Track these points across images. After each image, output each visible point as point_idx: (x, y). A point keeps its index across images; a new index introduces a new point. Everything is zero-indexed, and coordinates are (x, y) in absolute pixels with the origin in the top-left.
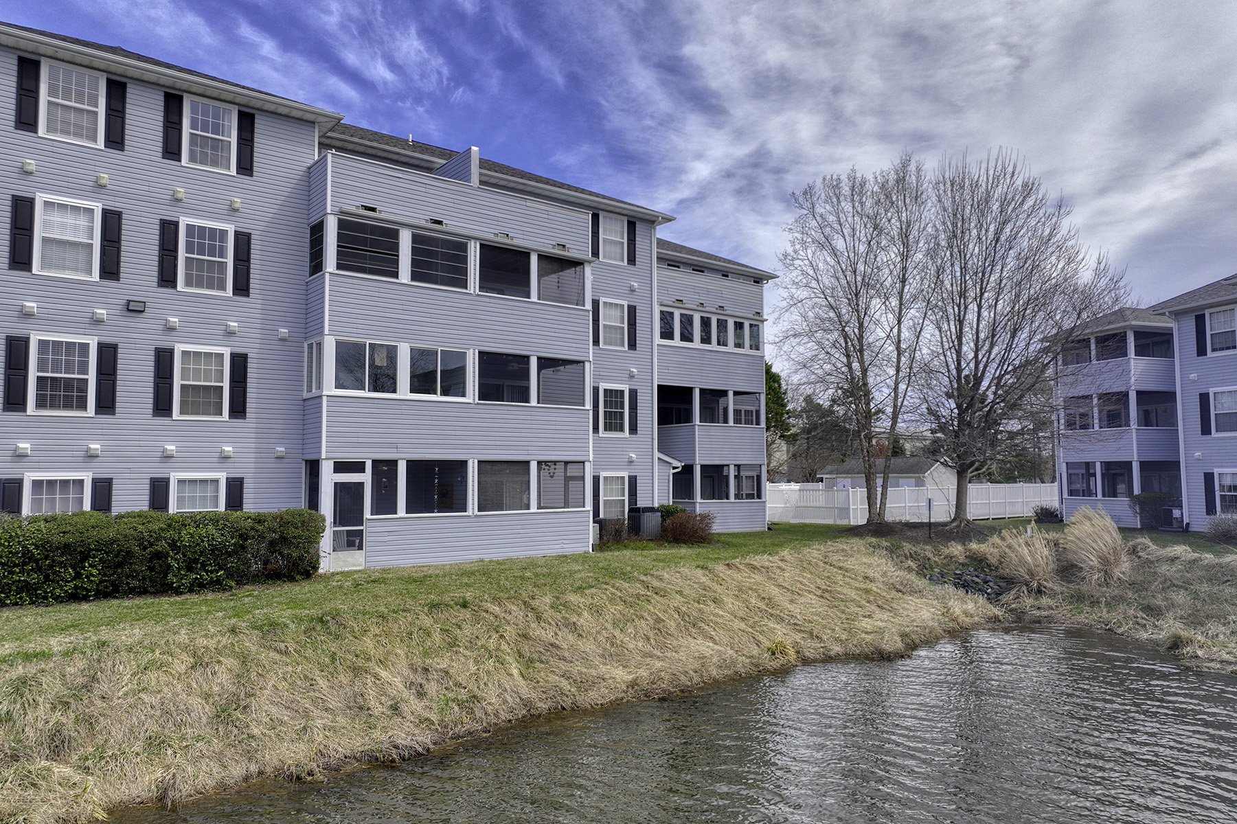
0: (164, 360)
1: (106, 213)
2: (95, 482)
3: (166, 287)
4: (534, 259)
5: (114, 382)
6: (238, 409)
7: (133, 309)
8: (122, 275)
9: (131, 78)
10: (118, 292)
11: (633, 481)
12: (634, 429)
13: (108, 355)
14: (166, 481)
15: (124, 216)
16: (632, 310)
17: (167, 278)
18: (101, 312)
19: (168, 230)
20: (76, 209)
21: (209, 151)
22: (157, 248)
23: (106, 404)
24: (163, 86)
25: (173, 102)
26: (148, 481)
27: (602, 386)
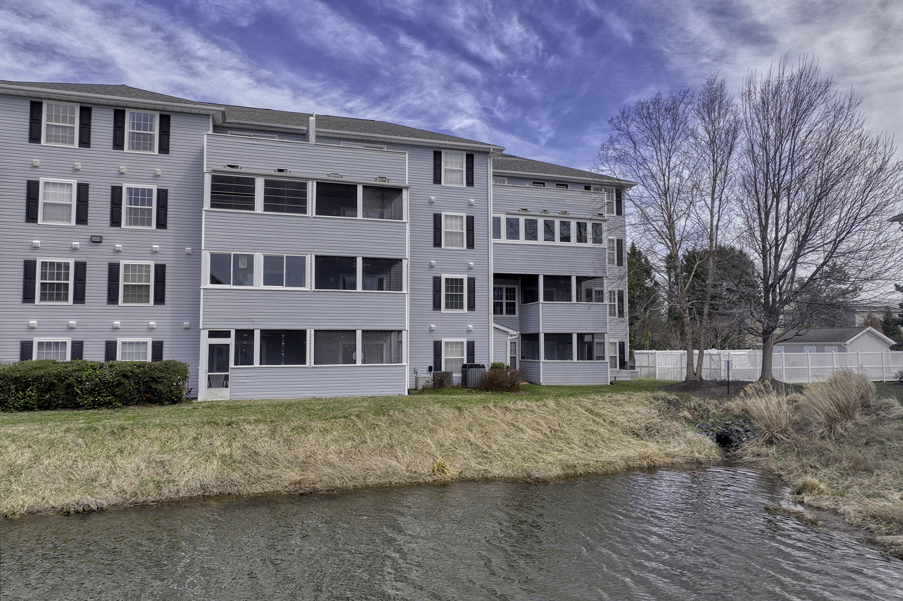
0: (113, 270)
1: (80, 186)
2: (73, 343)
3: (115, 226)
4: (360, 190)
5: (84, 284)
6: (160, 299)
7: (96, 241)
8: (89, 221)
9: (95, 104)
10: (86, 231)
11: (471, 346)
12: (471, 307)
13: (81, 268)
14: (115, 343)
15: (90, 186)
16: (470, 220)
17: (115, 221)
18: (76, 244)
19: (116, 192)
20: (62, 184)
21: (142, 142)
22: (109, 203)
23: (80, 298)
24: (114, 106)
25: (119, 115)
26: (104, 343)
27: (444, 276)
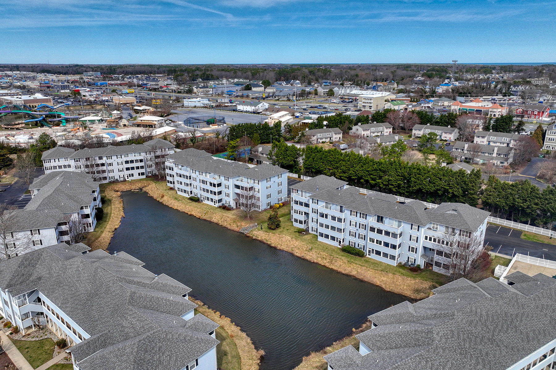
0: (359, 234)
1: (356, 222)
2: (354, 243)
3: (360, 228)
4: (391, 233)
5: (356, 235)
6: (364, 240)
8: (357, 227)
11: (415, 260)
12: (416, 253)
16: (417, 238)
18: (355, 230)
22: (359, 225)
26: (358, 244)
27: (411, 246)
